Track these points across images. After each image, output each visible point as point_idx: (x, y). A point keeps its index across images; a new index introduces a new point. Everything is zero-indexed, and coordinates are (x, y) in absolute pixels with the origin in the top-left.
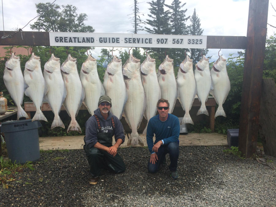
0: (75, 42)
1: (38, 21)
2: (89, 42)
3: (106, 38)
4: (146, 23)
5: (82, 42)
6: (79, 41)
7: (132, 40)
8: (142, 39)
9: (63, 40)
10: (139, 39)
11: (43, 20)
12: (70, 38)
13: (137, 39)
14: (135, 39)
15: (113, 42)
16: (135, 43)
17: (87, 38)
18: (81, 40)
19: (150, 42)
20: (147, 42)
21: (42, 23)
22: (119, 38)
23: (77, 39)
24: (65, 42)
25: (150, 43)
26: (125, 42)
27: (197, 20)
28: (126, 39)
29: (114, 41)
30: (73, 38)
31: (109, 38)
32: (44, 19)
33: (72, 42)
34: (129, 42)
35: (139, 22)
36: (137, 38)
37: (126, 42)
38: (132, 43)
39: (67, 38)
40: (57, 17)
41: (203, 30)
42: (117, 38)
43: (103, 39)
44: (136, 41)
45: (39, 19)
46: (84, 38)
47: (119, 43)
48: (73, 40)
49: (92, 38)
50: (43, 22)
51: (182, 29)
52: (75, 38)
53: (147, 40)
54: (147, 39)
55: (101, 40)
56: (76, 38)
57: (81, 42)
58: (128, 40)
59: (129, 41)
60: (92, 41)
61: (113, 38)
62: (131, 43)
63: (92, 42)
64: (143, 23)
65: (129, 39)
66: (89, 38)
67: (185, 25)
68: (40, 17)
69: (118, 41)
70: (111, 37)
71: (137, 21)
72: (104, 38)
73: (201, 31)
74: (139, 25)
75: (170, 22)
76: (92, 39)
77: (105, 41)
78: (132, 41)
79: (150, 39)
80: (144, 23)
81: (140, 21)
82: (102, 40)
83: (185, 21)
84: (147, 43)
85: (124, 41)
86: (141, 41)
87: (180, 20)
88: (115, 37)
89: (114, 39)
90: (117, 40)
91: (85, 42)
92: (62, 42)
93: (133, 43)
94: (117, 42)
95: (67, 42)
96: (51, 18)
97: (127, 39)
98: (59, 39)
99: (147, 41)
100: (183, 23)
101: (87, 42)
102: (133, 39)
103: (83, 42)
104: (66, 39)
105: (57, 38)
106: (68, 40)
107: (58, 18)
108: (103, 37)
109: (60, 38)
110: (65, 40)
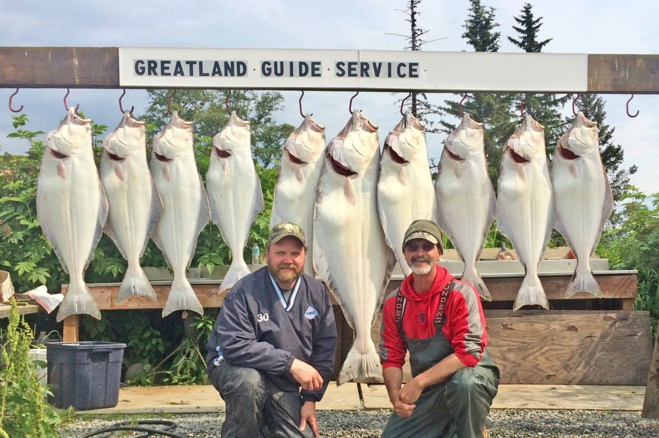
0: (191, 74)
1: (150, 114)
2: (232, 75)
3: (282, 63)
4: (442, 111)
5: (211, 74)
6: (204, 72)
7: (358, 68)
8: (390, 65)
9: (158, 70)
10: (380, 64)
11: (162, 111)
12: (179, 64)
13: (374, 64)
14: (367, 64)
15: (301, 75)
16: (367, 75)
17: (226, 63)
18: (208, 68)
19: (414, 73)
20: (402, 74)
21: (159, 119)
22: (319, 63)
23: (196, 68)
24: (163, 74)
25: (411, 76)
26: (338, 75)
27: (594, 102)
28: (341, 66)
29: (304, 71)
30: (187, 62)
31: (291, 64)
32: (164, 107)
33: (183, 74)
34: (350, 75)
35: (424, 111)
36: (374, 61)
37: (340, 73)
38: (359, 74)
39: (169, 62)
40: (199, 102)
41: (613, 130)
42: (313, 64)
43: (272, 66)
44: (371, 71)
45: (152, 109)
46: (216, 64)
47: (319, 75)
48: (186, 68)
49: (239, 63)
50: (161, 115)
51: (551, 128)
52: (191, 63)
53: (402, 67)
54: (403, 65)
55: (268, 69)
56: (195, 63)
57: (207, 75)
58: (346, 68)
59: (350, 69)
60: (241, 71)
61: (301, 64)
62: (356, 75)
63: (239, 75)
64: (435, 112)
65: (350, 64)
66: (232, 63)
67: (559, 116)
68: (155, 103)
69: (316, 72)
70: (297, 59)
71: (418, 107)
72: (276, 63)
73: (607, 132)
74: (423, 118)
75: (513, 109)
76: (241, 66)
77: (279, 71)
78: (358, 71)
79: (411, 65)
80: (439, 111)
81: (428, 106)
82: (270, 70)
83: (560, 104)
84: (404, 76)
85: (334, 70)
86: (384, 70)
87: (543, 104)
88: (309, 59)
89: (303, 67)
90: (314, 69)
91: (220, 75)
92: (155, 74)
93: (362, 75)
94: (313, 75)
95: (169, 74)
96: (182, 105)
97: (343, 64)
98: (146, 65)
99: (405, 70)
100: (554, 110)
101: (226, 75)
102: (362, 64)
103: (213, 75)
104: (166, 65)
105: (140, 65)
106: (172, 70)
107: (202, 104)
108: (272, 59)
109: (150, 62)
110: (163, 68)
